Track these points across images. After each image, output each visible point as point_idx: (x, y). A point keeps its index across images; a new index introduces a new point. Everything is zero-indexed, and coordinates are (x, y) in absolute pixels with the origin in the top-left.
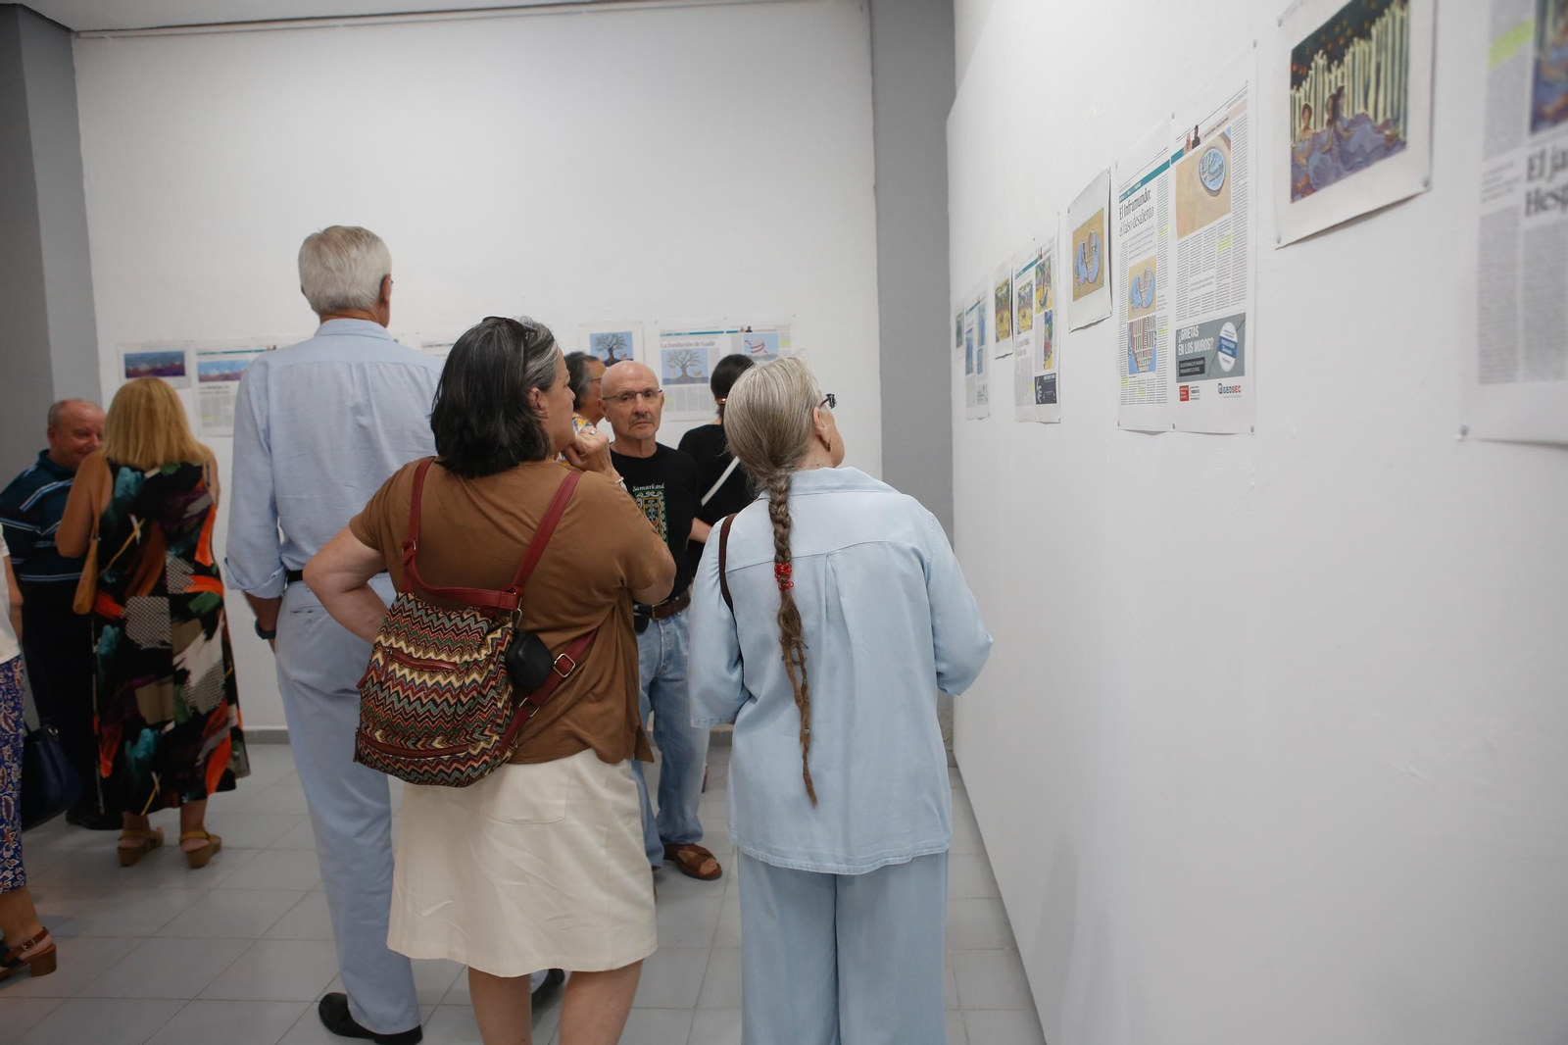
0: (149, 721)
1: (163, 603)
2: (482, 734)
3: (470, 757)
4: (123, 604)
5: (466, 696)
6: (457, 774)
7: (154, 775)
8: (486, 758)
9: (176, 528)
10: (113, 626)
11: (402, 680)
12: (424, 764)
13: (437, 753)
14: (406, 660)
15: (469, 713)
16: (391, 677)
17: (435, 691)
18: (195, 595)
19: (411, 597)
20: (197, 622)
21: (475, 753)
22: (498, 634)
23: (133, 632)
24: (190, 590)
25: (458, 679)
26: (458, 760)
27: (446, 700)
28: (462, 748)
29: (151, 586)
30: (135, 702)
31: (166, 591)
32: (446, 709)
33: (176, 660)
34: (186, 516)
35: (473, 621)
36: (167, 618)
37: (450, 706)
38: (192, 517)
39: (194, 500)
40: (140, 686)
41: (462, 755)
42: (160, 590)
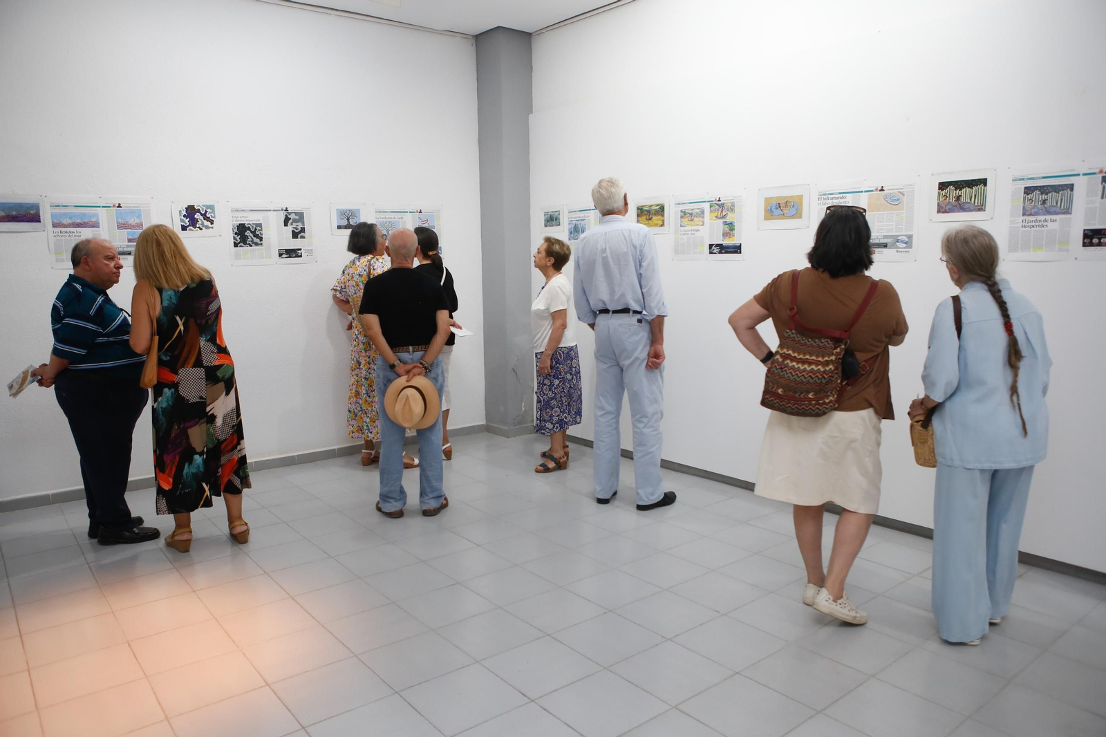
0: (199, 450)
1: (201, 372)
2: (831, 393)
3: (825, 403)
4: (177, 374)
5: (827, 375)
6: (817, 411)
7: (204, 485)
8: (831, 404)
9: (204, 321)
10: (170, 389)
11: (793, 368)
12: (803, 405)
13: (810, 400)
14: (793, 359)
15: (827, 383)
16: (787, 366)
17: (811, 372)
18: (220, 366)
19: (794, 332)
20: (222, 385)
21: (827, 401)
22: (838, 350)
23: (183, 392)
24: (217, 363)
25: (823, 367)
26: (818, 404)
27: (817, 376)
28: (822, 398)
29: (192, 361)
30: (188, 438)
31: (202, 364)
32: (817, 380)
33: (208, 409)
34: (208, 313)
35: (826, 343)
36: (204, 382)
37: (819, 379)
38: (212, 314)
39: (211, 302)
40: (190, 427)
41: (821, 402)
42: (198, 363)
